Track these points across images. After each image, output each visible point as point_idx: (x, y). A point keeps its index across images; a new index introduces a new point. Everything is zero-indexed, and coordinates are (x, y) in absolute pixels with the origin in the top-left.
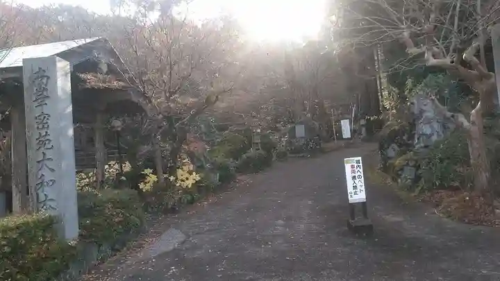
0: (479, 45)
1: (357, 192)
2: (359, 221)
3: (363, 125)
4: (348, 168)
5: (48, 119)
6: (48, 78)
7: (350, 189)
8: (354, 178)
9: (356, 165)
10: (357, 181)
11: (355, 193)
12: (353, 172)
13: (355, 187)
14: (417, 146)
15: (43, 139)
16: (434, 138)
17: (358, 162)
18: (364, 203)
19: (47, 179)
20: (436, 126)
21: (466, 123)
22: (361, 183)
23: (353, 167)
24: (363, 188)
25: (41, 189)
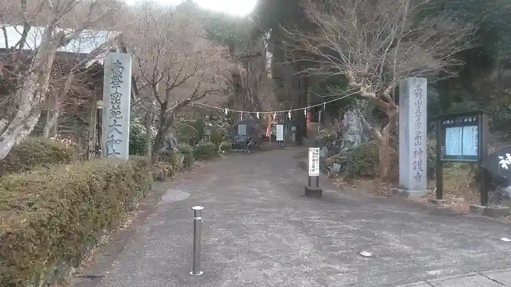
0: (392, 89)
1: (314, 170)
2: (313, 187)
3: (293, 132)
4: (311, 154)
5: (120, 97)
6: (123, 68)
7: (310, 168)
8: (314, 160)
9: (316, 153)
10: (315, 162)
12: (313, 157)
13: (313, 167)
14: (343, 150)
15: (115, 110)
16: (356, 144)
17: (317, 151)
18: (317, 177)
19: (115, 138)
20: (358, 137)
21: (380, 135)
22: (317, 165)
23: (314, 153)
24: (318, 168)
25: (110, 145)
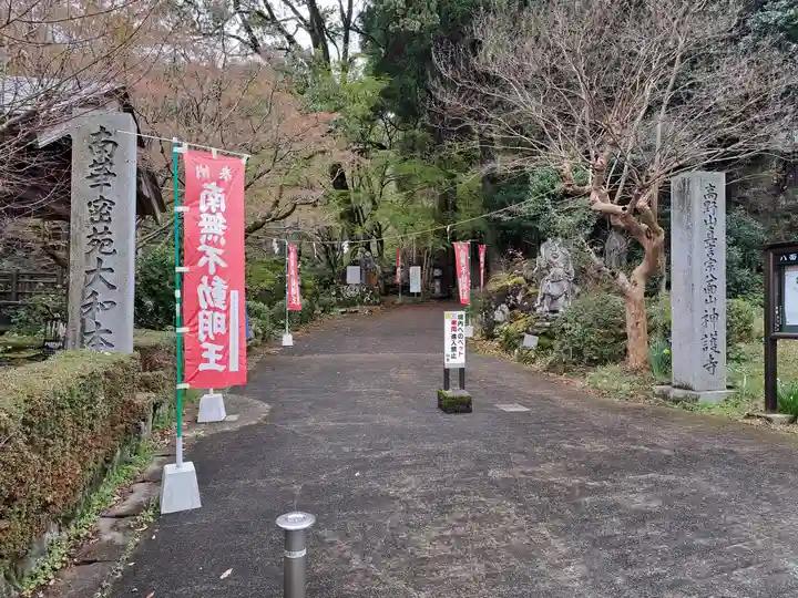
1: (455, 355)
2: (454, 392)
3: (436, 277)
4: (448, 324)
5: (110, 208)
7: (448, 350)
8: (454, 336)
9: (458, 321)
10: (457, 340)
11: (453, 357)
12: (454, 329)
13: (454, 349)
14: (539, 310)
15: (98, 238)
17: (461, 317)
18: (461, 369)
19: (100, 298)
22: (461, 345)
23: (454, 322)
24: (463, 351)
25: (90, 314)
